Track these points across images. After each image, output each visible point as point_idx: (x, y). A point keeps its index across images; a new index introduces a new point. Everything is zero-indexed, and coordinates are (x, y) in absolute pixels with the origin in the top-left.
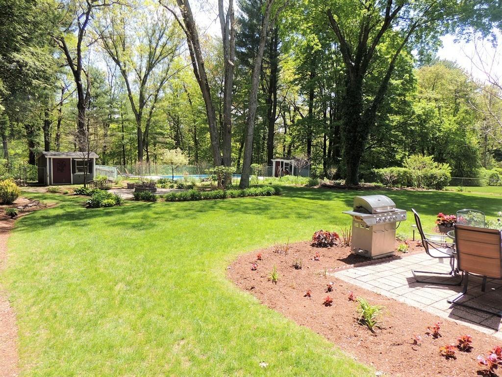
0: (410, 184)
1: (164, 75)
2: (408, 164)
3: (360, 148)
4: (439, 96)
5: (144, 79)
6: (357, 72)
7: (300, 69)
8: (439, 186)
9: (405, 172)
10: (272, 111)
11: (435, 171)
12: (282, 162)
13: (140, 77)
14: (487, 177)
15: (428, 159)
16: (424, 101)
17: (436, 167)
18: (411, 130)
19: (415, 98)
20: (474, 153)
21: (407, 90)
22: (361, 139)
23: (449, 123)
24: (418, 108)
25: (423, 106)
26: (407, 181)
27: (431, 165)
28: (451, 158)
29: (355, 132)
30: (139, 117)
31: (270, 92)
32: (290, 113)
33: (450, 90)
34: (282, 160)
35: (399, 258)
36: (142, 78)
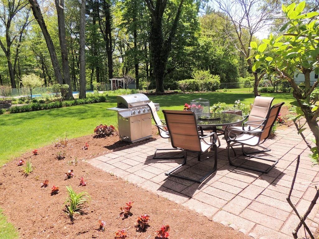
0: (197, 89)
1: (25, 21)
2: (195, 76)
3: (163, 67)
4: (214, 34)
5: (7, 24)
6: (158, 16)
7: (125, 16)
8: (214, 89)
9: (194, 82)
10: (109, 46)
11: (211, 80)
12: (117, 81)
13: (5, 23)
14: (244, 82)
15: (206, 73)
16: (205, 37)
17: (211, 77)
18: (199, 56)
19: (200, 35)
20: (235, 68)
21: (195, 30)
22: (163, 61)
23: (219, 51)
24: (201, 42)
25: (205, 40)
26: (195, 87)
27: (209, 76)
28: (223, 72)
29: (159, 57)
30: (8, 53)
31: (107, 33)
32: (124, 48)
33: (220, 30)
34: (117, 79)
35: (155, 140)
36: (6, 23)
